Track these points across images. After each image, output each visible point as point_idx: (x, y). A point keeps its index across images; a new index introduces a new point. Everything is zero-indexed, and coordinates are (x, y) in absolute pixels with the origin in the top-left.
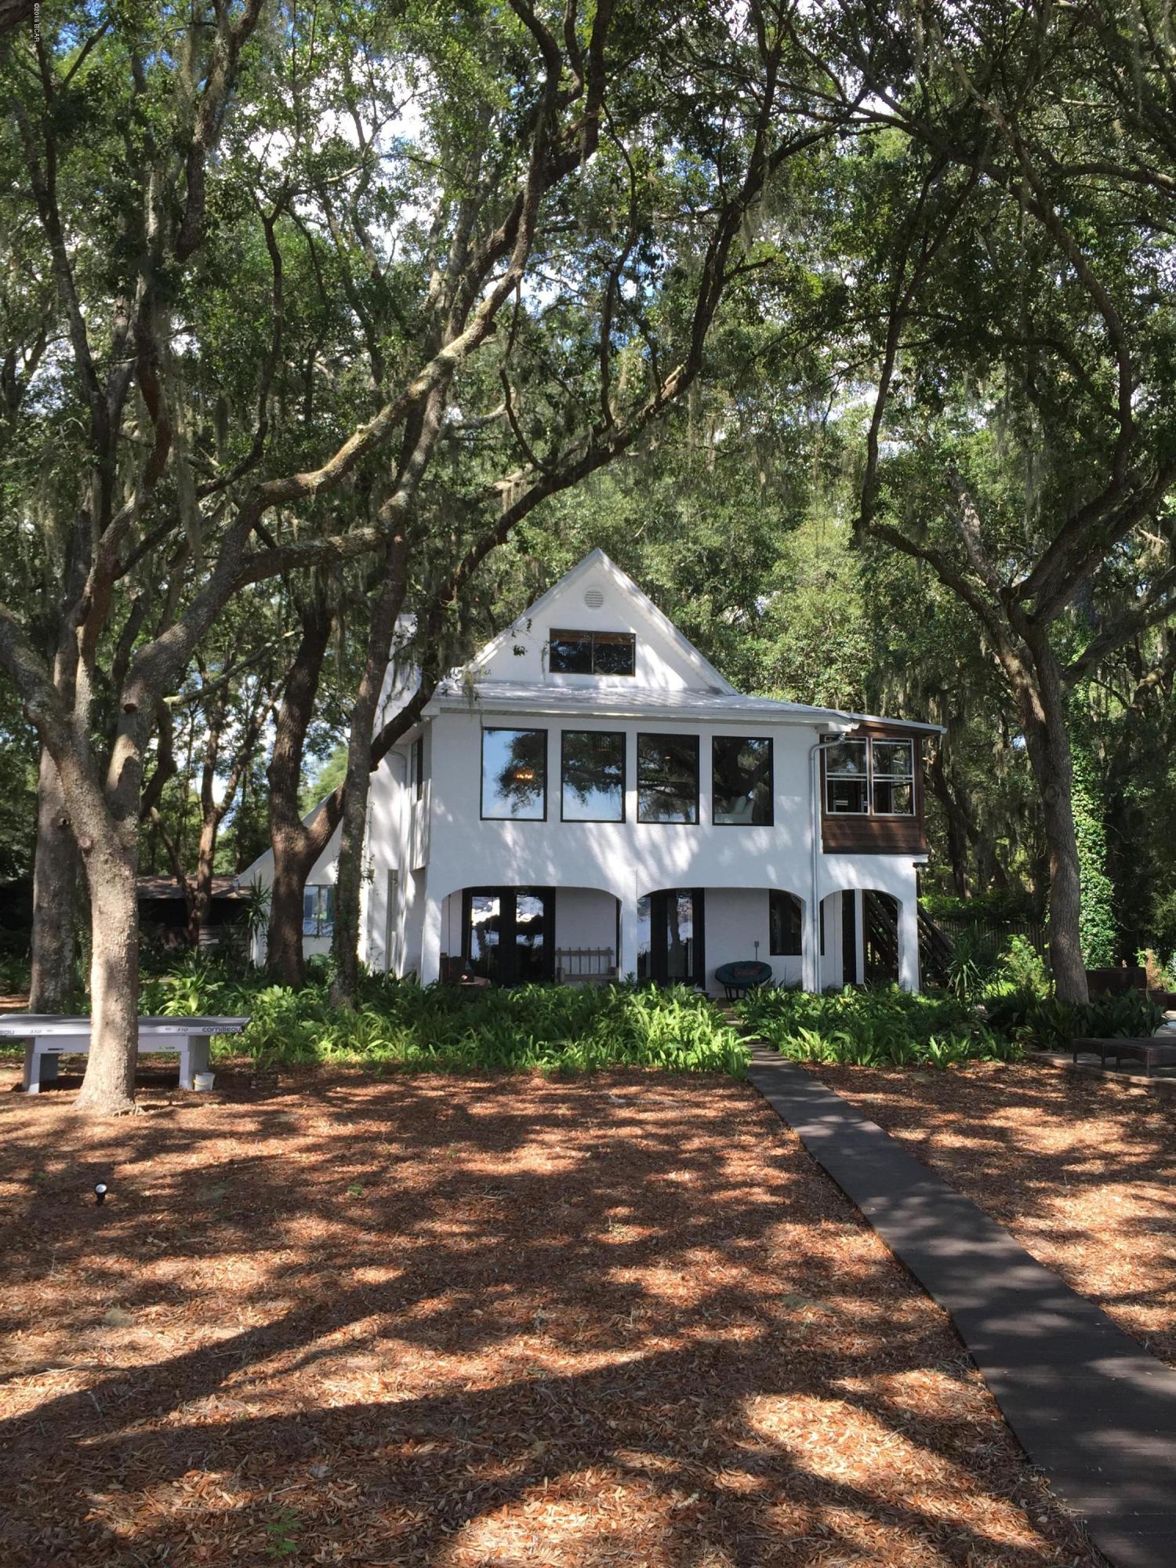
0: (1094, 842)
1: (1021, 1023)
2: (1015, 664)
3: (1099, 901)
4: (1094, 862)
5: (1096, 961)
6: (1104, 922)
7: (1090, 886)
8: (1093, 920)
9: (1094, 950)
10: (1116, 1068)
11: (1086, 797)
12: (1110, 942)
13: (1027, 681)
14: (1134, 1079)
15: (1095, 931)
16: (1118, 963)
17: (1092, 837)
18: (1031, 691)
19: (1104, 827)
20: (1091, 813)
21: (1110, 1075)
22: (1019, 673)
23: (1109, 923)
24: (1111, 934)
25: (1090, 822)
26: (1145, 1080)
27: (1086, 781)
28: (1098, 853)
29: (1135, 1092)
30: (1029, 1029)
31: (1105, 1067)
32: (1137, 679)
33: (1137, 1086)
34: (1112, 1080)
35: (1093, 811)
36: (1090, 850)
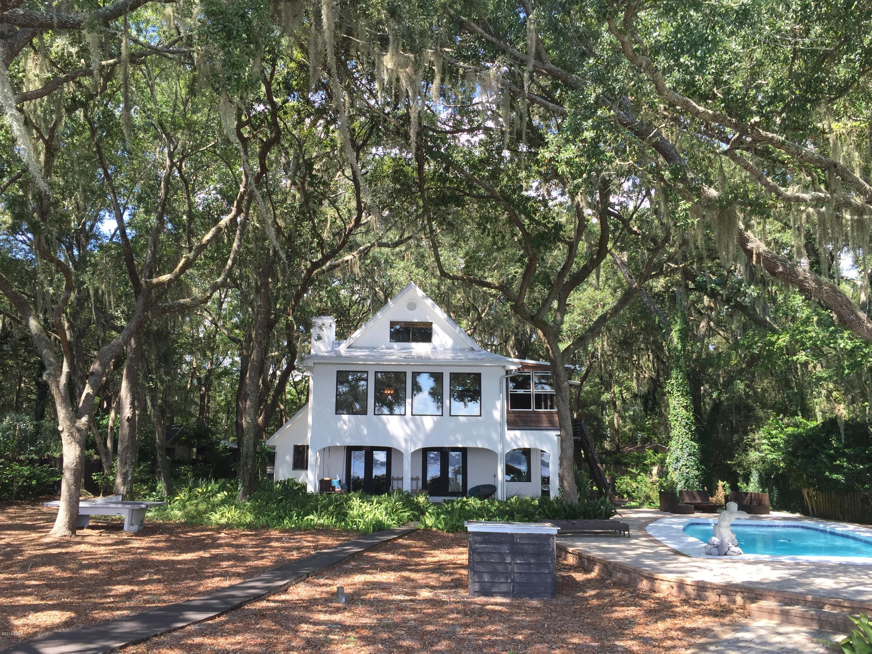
0: (687, 423)
3: (690, 455)
4: (687, 434)
5: (688, 487)
6: (693, 466)
7: (685, 446)
8: (686, 465)
9: (687, 480)
11: (682, 399)
12: (697, 477)
15: (687, 471)
16: (702, 488)
17: (687, 420)
19: (693, 415)
24: (697, 473)
25: (684, 412)
27: (682, 390)
28: (689, 429)
35: (687, 406)
36: (684, 427)
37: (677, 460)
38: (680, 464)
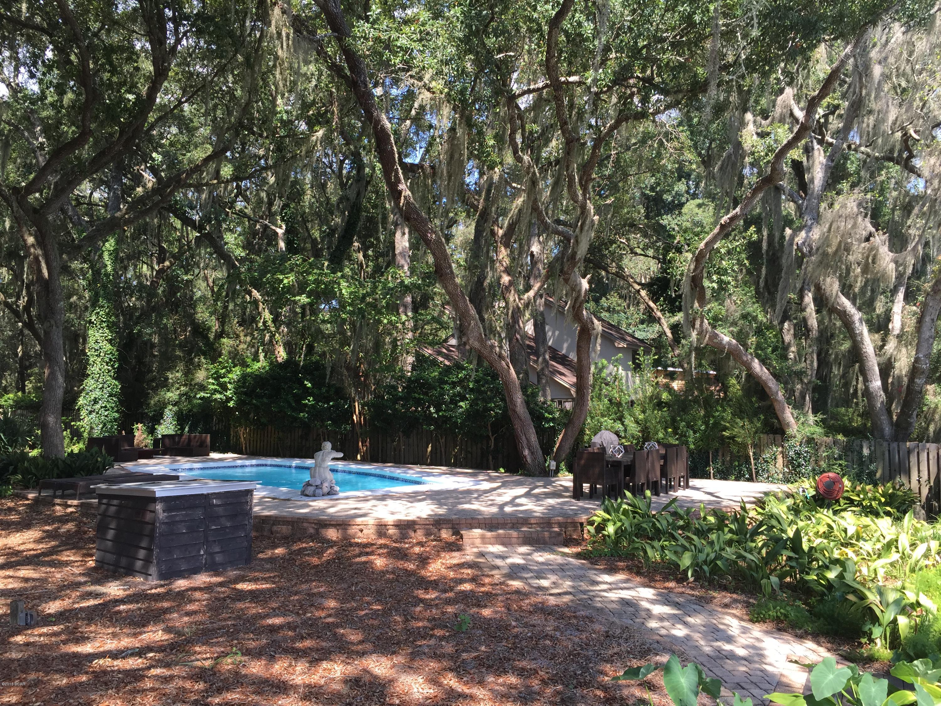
0: (110, 359)
1: (15, 473)
2: (31, 240)
3: (111, 395)
4: (109, 371)
5: (105, 432)
6: (113, 408)
7: (106, 386)
8: (106, 407)
9: (105, 425)
10: (62, 497)
11: (107, 331)
12: (116, 420)
13: (39, 252)
14: (69, 502)
15: (106, 413)
16: (120, 432)
17: (110, 356)
18: (40, 258)
19: (117, 350)
20: (110, 341)
21: (58, 501)
22: (33, 245)
23: (116, 409)
24: (117, 415)
25: (109, 346)
26: (75, 502)
27: (108, 321)
28: (112, 366)
29: (70, 510)
30: (20, 477)
31: (55, 497)
32: (158, 263)
33: (70, 506)
34: (58, 504)
35: (111, 340)
36: (107, 364)
37: (95, 401)
38: (97, 406)
